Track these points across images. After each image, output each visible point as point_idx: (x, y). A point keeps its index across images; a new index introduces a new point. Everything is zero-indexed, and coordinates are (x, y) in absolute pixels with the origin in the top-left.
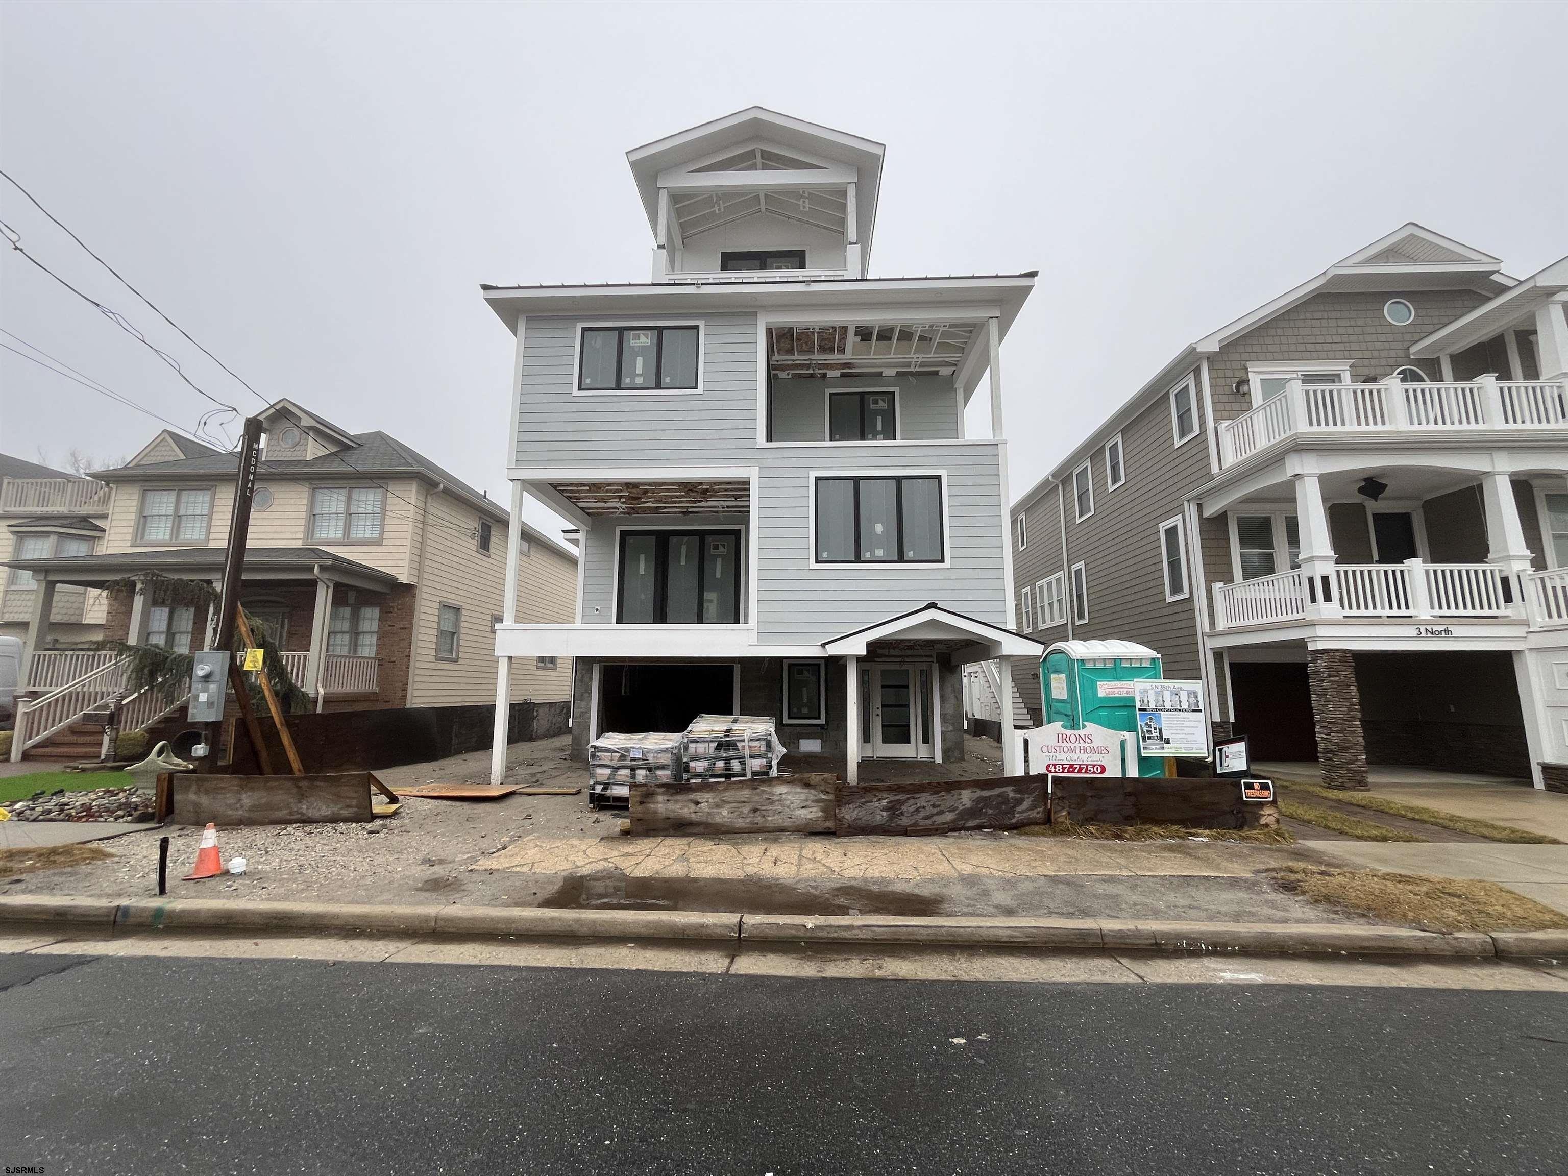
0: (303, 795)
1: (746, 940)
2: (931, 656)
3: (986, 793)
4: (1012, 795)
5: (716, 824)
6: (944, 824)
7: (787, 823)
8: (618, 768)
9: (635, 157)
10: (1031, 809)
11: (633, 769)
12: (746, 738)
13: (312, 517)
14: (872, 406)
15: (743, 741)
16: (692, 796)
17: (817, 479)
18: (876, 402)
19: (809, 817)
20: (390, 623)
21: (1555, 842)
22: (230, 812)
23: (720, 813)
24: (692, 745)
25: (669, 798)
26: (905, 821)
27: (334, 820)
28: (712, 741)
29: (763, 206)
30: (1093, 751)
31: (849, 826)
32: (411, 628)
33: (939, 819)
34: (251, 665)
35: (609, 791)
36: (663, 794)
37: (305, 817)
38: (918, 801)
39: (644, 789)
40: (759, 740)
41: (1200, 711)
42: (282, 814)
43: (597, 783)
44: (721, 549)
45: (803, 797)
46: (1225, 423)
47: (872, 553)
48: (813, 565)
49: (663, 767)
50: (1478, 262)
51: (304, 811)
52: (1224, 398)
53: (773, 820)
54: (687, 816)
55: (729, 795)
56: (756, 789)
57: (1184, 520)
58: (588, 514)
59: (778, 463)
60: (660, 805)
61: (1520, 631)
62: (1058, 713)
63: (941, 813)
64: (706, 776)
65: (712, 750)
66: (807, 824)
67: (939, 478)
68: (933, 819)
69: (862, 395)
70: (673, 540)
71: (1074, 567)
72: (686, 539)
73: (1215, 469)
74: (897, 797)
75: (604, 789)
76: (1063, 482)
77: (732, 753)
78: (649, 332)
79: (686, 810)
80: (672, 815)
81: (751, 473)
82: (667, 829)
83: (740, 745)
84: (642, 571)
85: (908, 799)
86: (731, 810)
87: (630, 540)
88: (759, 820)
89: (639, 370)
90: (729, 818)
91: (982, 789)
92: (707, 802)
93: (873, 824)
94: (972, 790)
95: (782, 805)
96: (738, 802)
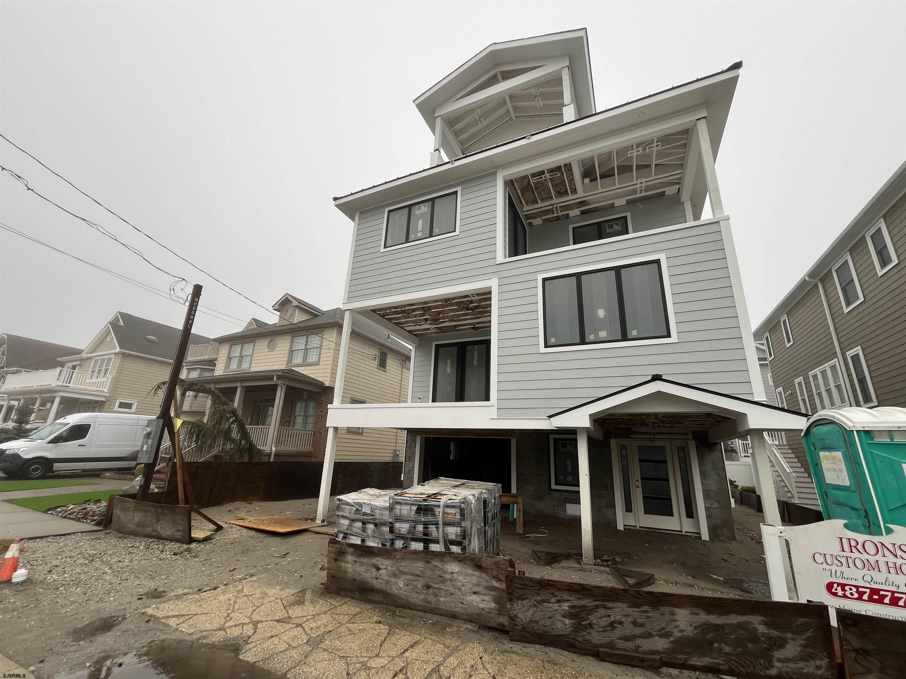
0: (159, 518)
2: (687, 434)
3: (714, 619)
4: (762, 629)
5: (393, 596)
6: (653, 653)
7: (458, 609)
8: (353, 521)
11: (364, 523)
12: (442, 504)
13: (291, 352)
15: (440, 506)
16: (375, 560)
17: (544, 280)
19: (482, 606)
22: (130, 525)
23: (396, 583)
24: (398, 507)
25: (357, 559)
26: (596, 638)
27: (172, 539)
28: (413, 504)
29: (513, 116)
31: (524, 628)
33: (646, 644)
36: (351, 554)
38: (611, 613)
39: (339, 546)
40: (453, 507)
45: (475, 580)
47: (596, 335)
48: (542, 349)
51: (159, 530)
53: (445, 602)
54: (370, 580)
55: (404, 565)
56: (429, 562)
58: (415, 335)
59: (513, 273)
60: (349, 566)
62: (839, 504)
63: (648, 635)
64: (407, 538)
65: (413, 513)
66: (479, 615)
67: (657, 262)
68: (639, 642)
69: (598, 224)
70: (469, 348)
71: (850, 354)
72: (476, 347)
74: (582, 602)
76: (822, 280)
77: (430, 518)
78: (427, 203)
79: (369, 574)
80: (358, 577)
81: (493, 284)
82: (354, 592)
83: (437, 510)
84: (448, 370)
85: (597, 607)
86: (407, 582)
87: (441, 350)
88: (431, 598)
89: (420, 228)
90: (405, 591)
91: (709, 612)
92: (386, 569)
93: (555, 632)
94: (696, 610)
95: (454, 586)
96: (413, 575)
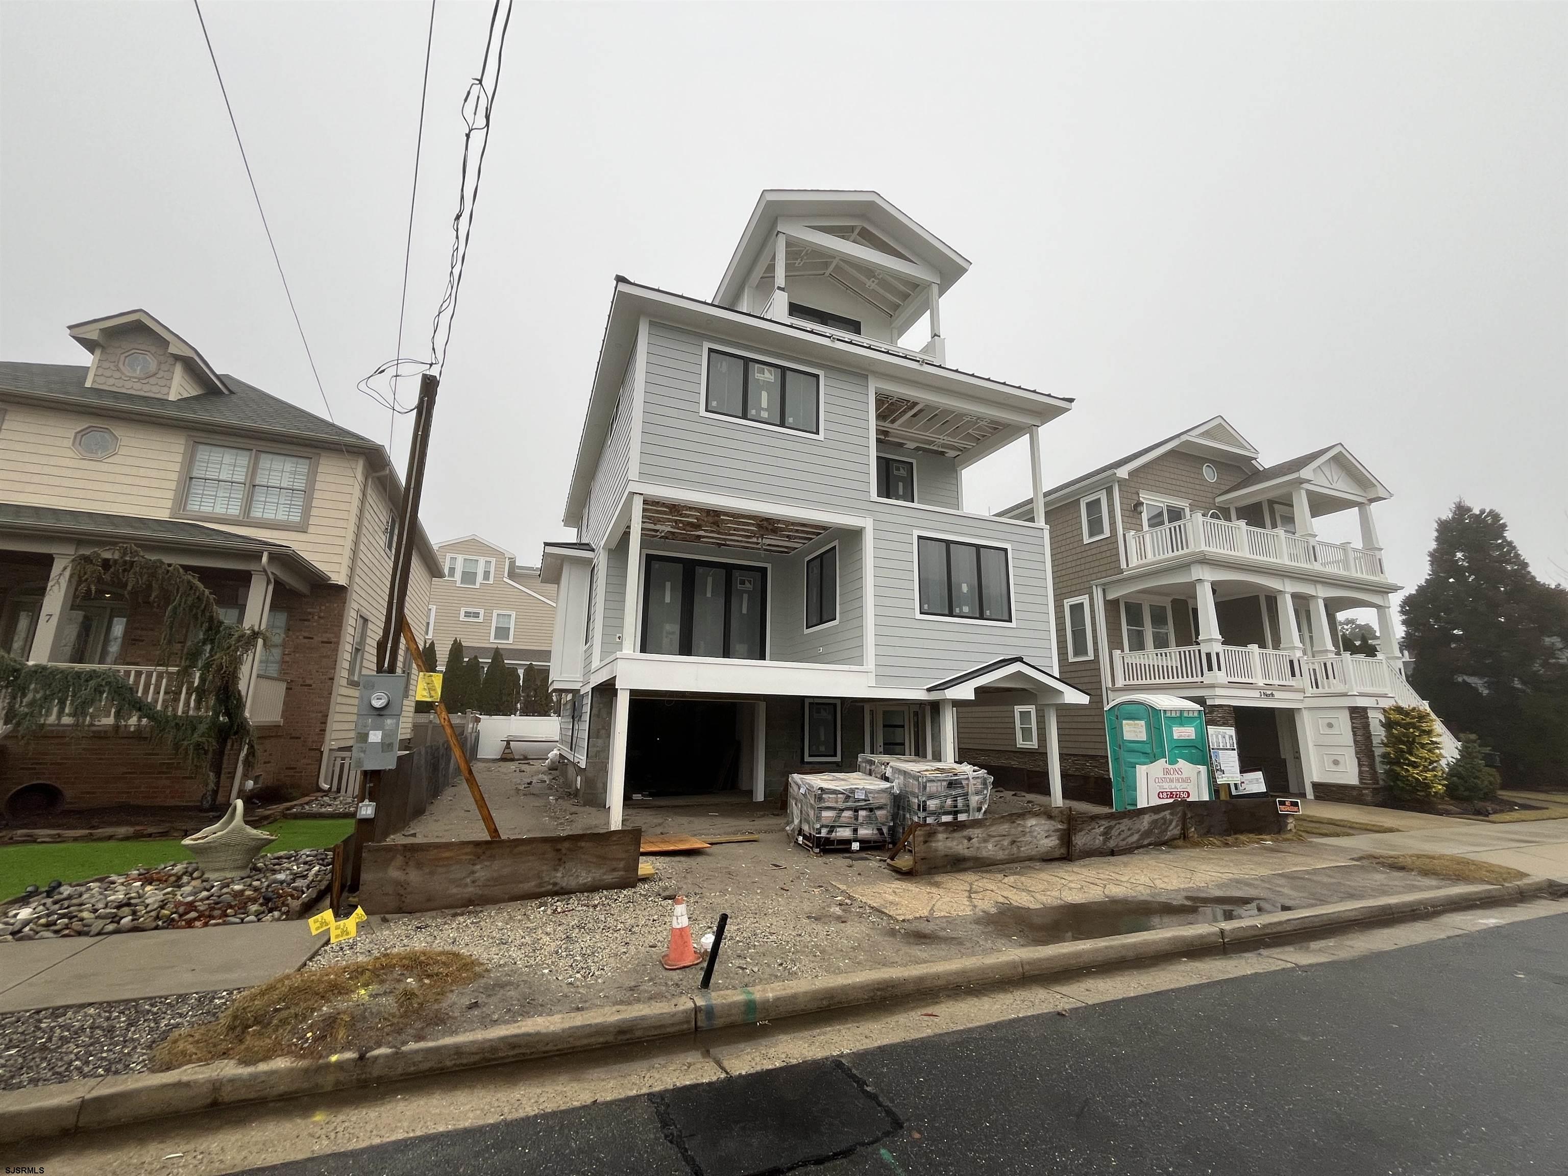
0: (560, 860)
1: (1229, 943)
3: (1156, 817)
4: (1168, 817)
5: (983, 858)
6: (1132, 843)
7: (1034, 853)
8: (843, 810)
9: (770, 197)
10: (1175, 827)
11: (856, 810)
13: (187, 480)
14: (895, 472)
15: (968, 779)
16: (966, 833)
17: (920, 537)
18: (898, 469)
19: (1050, 845)
20: (306, 634)
21: (1398, 831)
23: (986, 847)
25: (948, 836)
26: (1112, 844)
27: (593, 888)
30: (1184, 781)
31: (1080, 850)
32: (338, 643)
33: (1130, 840)
34: (425, 693)
35: (834, 834)
36: (942, 833)
37: (556, 888)
38: (1120, 826)
39: (929, 828)
41: (1234, 750)
42: (529, 886)
43: (822, 826)
44: (747, 584)
45: (1046, 828)
46: (1133, 533)
47: (961, 610)
48: (919, 615)
49: (880, 808)
50: (1249, 450)
51: (558, 881)
52: (1127, 514)
53: (1025, 850)
54: (961, 852)
55: (994, 830)
56: (1014, 822)
57: (1091, 599)
59: (888, 518)
60: (940, 844)
61: (1299, 696)
63: (1132, 834)
66: (1048, 852)
67: (1005, 550)
68: (1127, 840)
69: (888, 460)
70: (700, 570)
72: (712, 571)
73: (1123, 565)
75: (830, 832)
78: (772, 369)
79: (960, 847)
80: (950, 852)
81: (866, 523)
82: (945, 866)
84: (668, 599)
85: (1116, 825)
86: (995, 844)
87: (658, 565)
88: (1015, 851)
89: (764, 404)
90: (993, 851)
91: (1155, 813)
92: (977, 837)
93: (1095, 848)
94: (1150, 814)
95: (1032, 836)
96: (1000, 836)
